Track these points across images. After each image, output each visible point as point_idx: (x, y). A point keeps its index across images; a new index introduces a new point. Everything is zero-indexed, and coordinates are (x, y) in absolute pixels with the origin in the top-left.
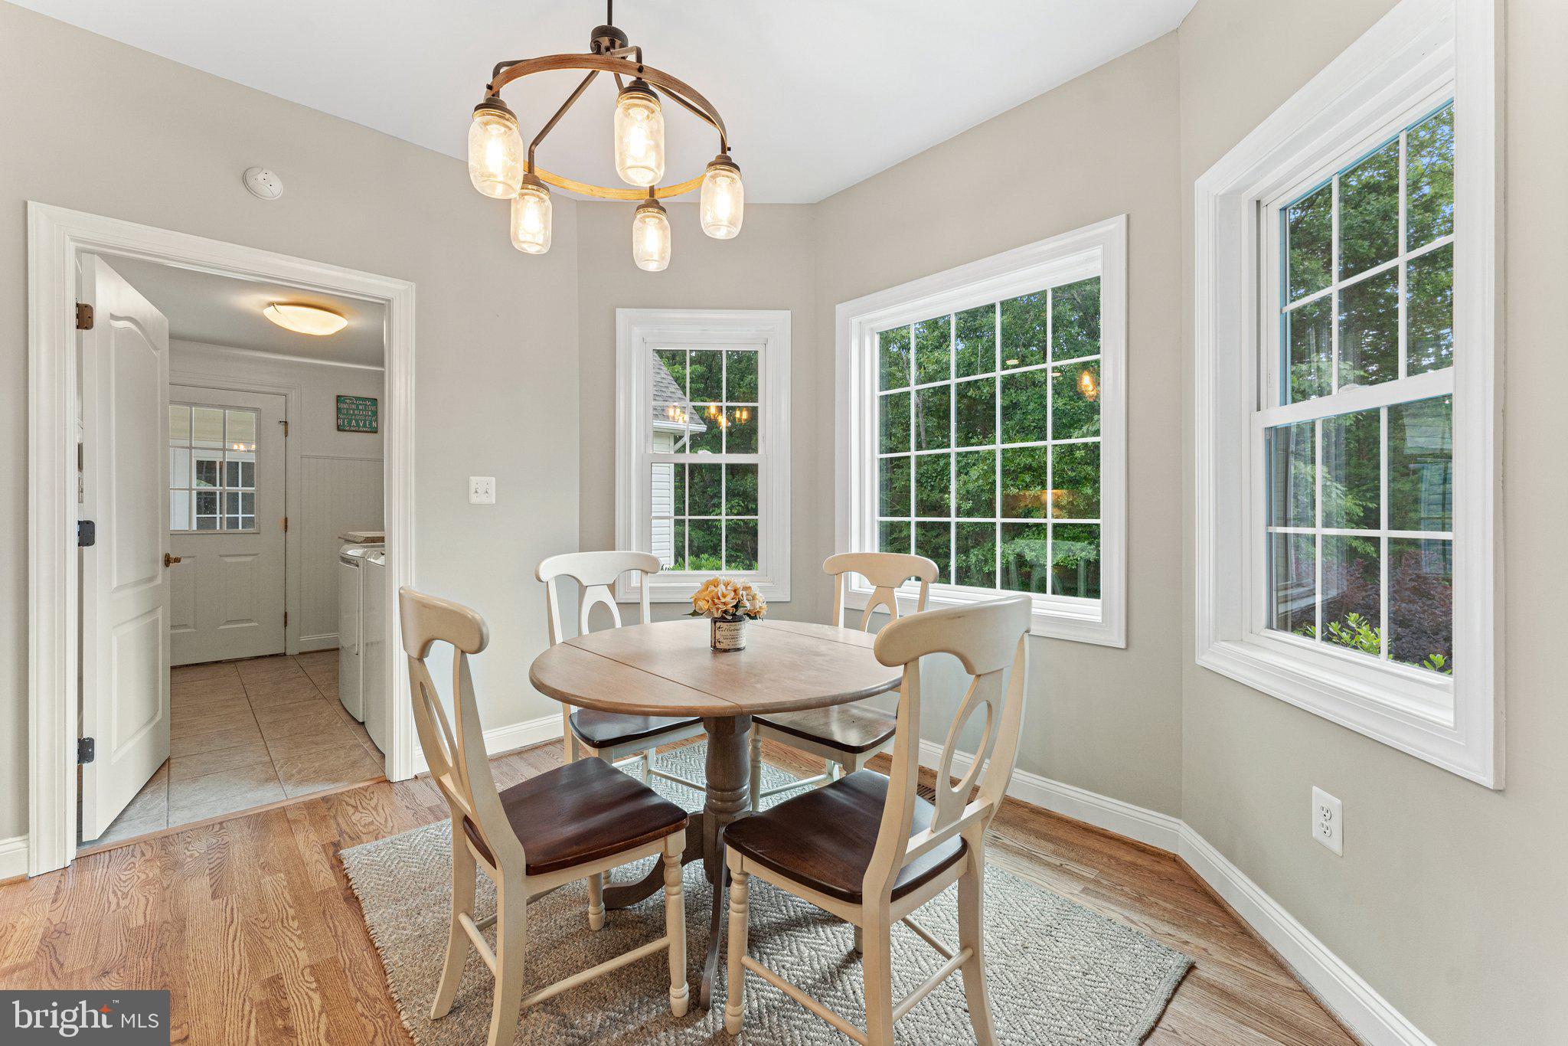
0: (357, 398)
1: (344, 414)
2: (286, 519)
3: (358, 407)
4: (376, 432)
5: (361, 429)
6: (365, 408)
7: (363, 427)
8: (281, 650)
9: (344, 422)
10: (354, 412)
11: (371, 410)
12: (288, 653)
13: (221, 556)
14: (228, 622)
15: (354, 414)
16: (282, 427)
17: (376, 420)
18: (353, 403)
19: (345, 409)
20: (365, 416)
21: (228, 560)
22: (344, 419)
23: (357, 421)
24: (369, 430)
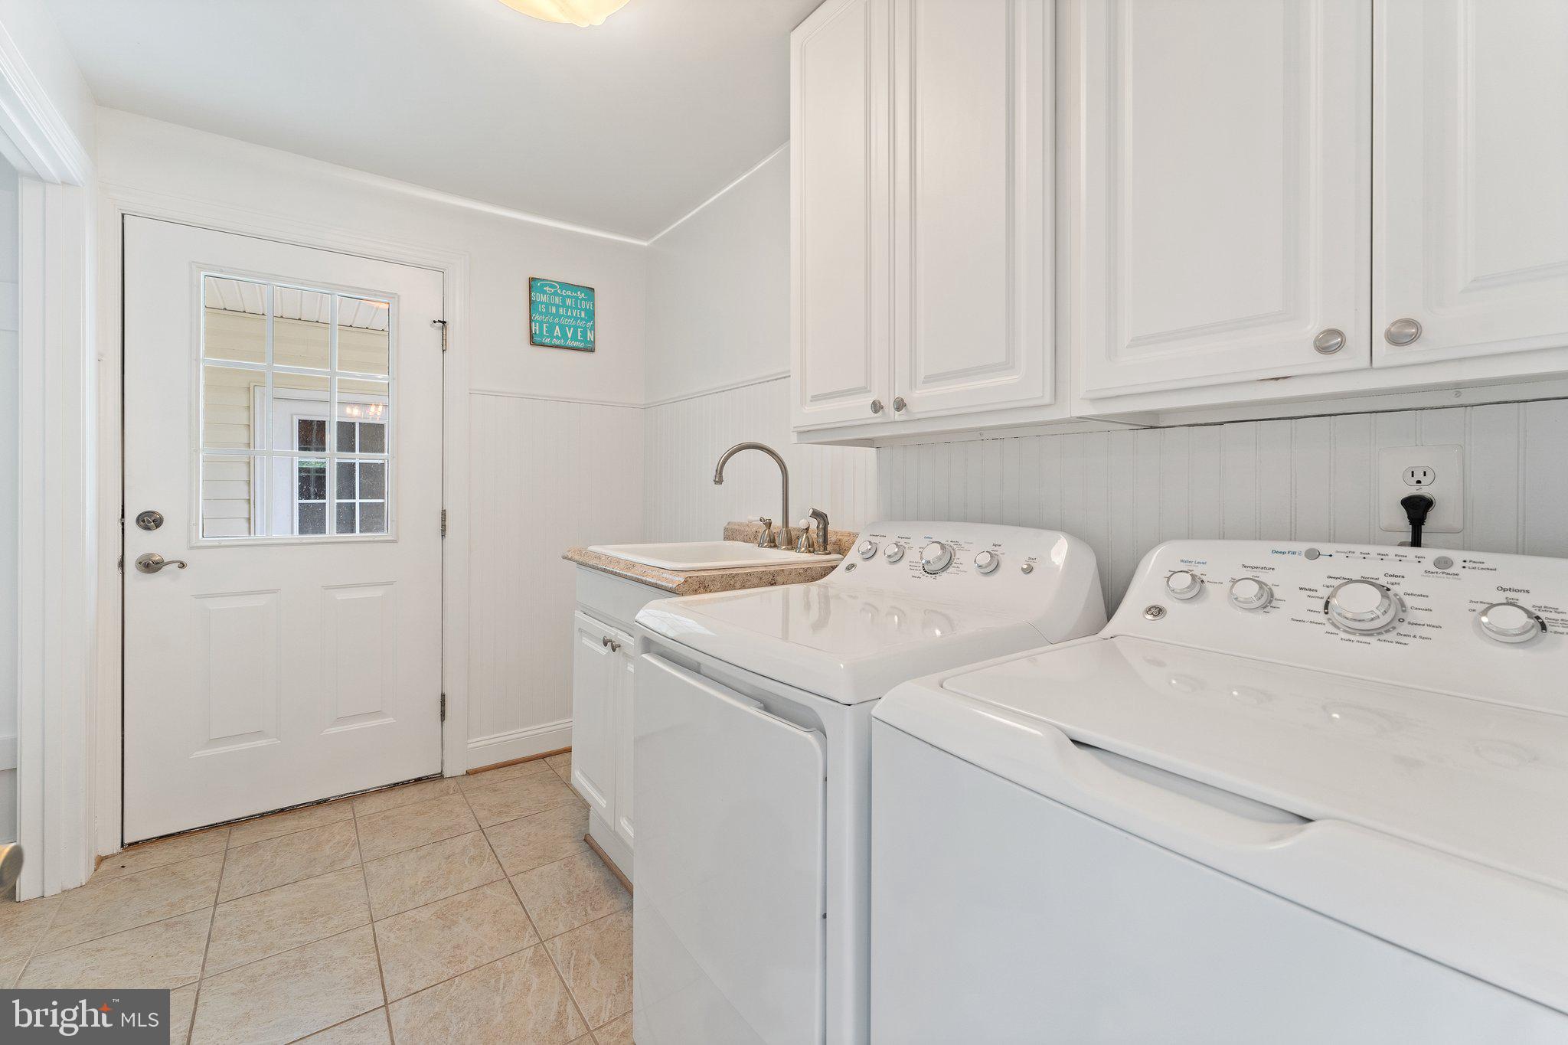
0: (565, 286)
1: (541, 313)
2: (444, 513)
3: (564, 302)
4: (592, 350)
5: (569, 343)
6: (576, 304)
7: (572, 340)
8: (433, 769)
9: (541, 329)
10: (557, 311)
11: (585, 310)
12: (447, 774)
13: (327, 588)
14: (342, 720)
15: (557, 315)
16: (436, 333)
17: (593, 328)
18: (555, 294)
19: (543, 303)
20: (576, 318)
21: (341, 596)
22: (541, 323)
23: (562, 328)
24: (582, 345)
